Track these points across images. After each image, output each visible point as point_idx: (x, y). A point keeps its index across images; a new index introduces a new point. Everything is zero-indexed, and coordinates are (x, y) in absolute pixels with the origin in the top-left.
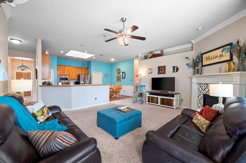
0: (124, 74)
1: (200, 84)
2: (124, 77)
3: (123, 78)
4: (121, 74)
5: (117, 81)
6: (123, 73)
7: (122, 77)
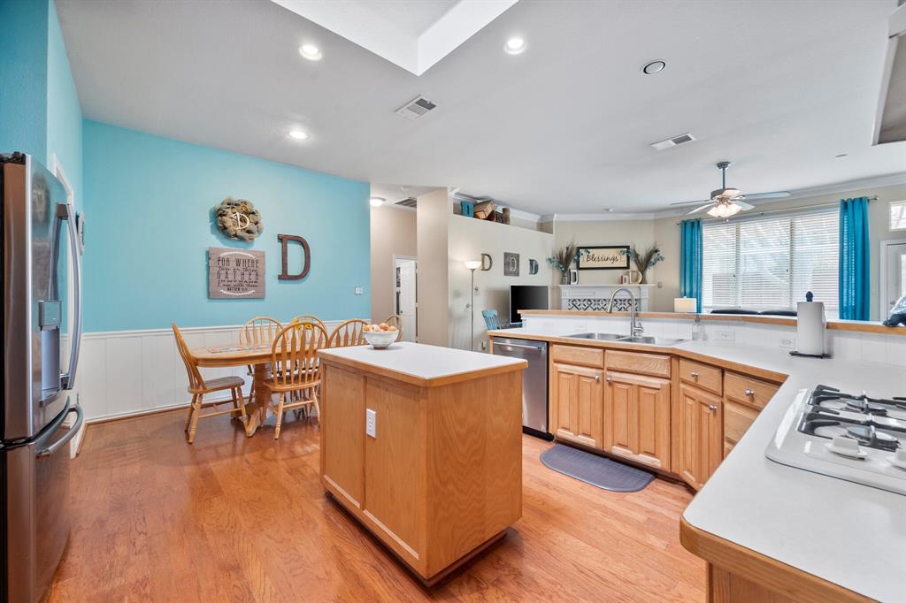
0: (295, 250)
1: (574, 300)
2: (295, 268)
3: (284, 277)
4: (265, 244)
5: (211, 295)
6: (283, 239)
7: (272, 267)
